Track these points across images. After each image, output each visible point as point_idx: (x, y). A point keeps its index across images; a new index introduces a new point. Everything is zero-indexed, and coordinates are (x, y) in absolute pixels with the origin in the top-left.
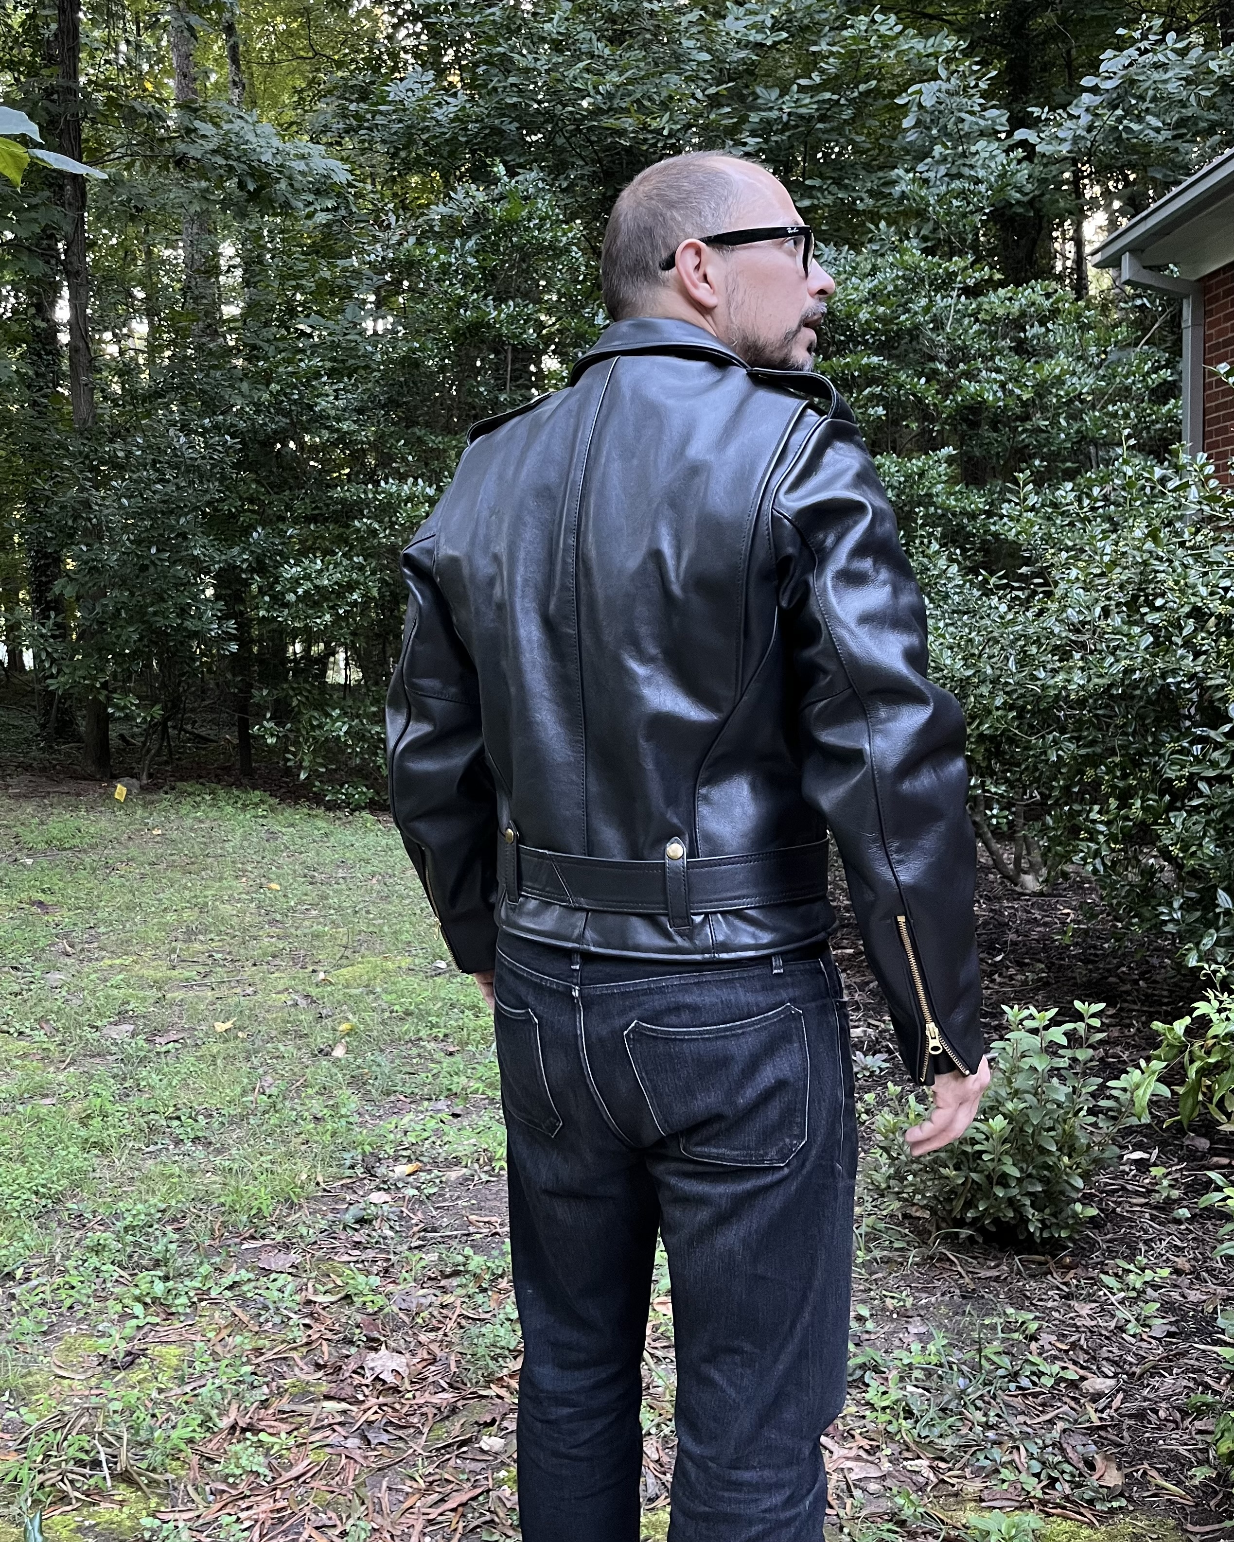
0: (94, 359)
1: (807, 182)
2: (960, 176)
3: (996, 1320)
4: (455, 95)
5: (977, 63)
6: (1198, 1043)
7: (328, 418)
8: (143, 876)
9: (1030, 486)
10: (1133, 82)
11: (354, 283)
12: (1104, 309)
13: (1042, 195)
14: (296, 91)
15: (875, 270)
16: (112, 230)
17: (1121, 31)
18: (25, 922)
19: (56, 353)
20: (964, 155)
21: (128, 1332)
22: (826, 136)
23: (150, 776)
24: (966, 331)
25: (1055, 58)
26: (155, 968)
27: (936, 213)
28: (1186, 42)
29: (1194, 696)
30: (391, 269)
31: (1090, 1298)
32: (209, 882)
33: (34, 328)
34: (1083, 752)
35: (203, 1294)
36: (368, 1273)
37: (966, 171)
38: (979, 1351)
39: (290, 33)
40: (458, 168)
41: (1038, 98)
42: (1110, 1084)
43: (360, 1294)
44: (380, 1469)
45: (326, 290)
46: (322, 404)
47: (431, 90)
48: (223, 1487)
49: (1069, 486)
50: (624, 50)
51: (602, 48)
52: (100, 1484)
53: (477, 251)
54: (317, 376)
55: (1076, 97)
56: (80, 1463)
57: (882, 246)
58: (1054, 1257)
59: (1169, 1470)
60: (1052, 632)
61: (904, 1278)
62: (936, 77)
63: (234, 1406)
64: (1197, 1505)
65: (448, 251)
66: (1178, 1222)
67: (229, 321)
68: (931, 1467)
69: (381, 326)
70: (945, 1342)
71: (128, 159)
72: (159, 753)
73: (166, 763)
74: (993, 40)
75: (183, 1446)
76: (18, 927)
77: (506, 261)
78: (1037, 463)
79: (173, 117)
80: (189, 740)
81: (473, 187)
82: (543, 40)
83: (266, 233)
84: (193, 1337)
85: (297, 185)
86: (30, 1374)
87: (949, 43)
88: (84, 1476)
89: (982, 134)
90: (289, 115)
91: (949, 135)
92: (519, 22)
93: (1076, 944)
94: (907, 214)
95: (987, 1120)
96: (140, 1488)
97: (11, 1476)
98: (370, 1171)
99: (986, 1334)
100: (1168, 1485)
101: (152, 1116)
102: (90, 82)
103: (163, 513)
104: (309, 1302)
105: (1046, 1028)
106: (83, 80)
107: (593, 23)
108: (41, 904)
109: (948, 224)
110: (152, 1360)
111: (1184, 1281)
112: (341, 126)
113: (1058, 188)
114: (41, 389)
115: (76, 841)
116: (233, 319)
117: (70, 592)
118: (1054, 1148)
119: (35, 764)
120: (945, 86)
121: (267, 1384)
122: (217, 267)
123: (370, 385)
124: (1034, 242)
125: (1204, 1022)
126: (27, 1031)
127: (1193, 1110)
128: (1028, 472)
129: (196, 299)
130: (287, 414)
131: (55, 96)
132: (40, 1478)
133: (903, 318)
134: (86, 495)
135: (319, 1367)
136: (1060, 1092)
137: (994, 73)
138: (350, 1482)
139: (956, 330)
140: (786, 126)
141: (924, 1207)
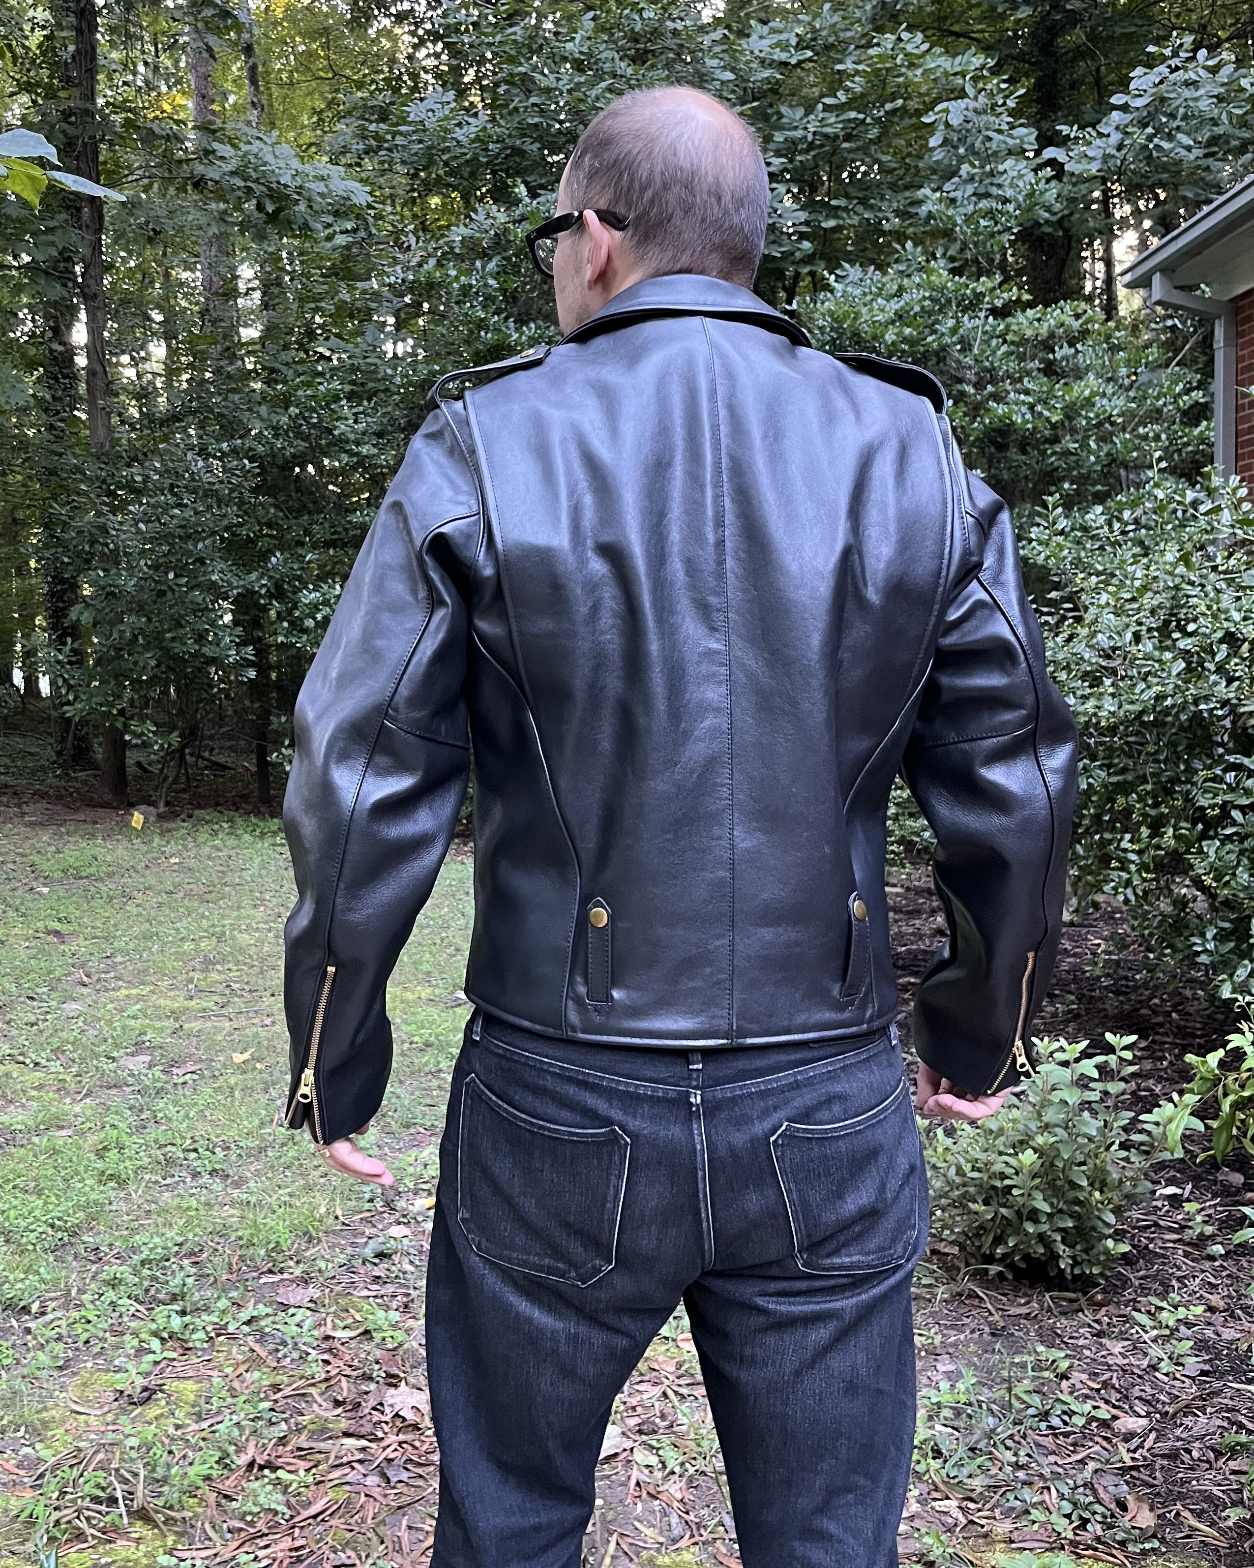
0: (111, 382)
1: (833, 202)
2: (987, 195)
3: (1026, 1358)
4: (476, 115)
5: (1004, 81)
6: (1232, 1076)
7: (347, 441)
8: (160, 905)
9: (1060, 510)
10: (1163, 100)
11: (373, 305)
12: (1135, 329)
13: (1071, 214)
14: (314, 112)
15: (901, 291)
16: (130, 253)
17: (1151, 49)
18: (42, 951)
19: (74, 377)
20: (992, 174)
21: (145, 1367)
22: (851, 156)
23: (168, 804)
24: (994, 353)
25: (1084, 76)
26: (173, 999)
27: (964, 233)
28: (1217, 60)
29: (1227, 723)
30: (411, 290)
31: (1122, 1336)
32: (227, 912)
33: (51, 351)
34: (1114, 779)
35: (221, 1330)
36: (387, 1308)
37: (994, 191)
38: (1009, 1390)
39: (310, 54)
40: (479, 189)
41: (1066, 116)
42: (1141, 1118)
43: (380, 1329)
44: (399, 1508)
45: (344, 312)
46: (341, 428)
47: (452, 110)
48: (242, 1525)
49: (1099, 509)
50: (648, 69)
51: (624, 68)
52: (117, 1522)
53: (498, 273)
54: (337, 399)
55: (1105, 115)
56: (96, 1500)
57: (909, 266)
58: (1085, 1294)
59: (1203, 1511)
60: (1082, 658)
61: (932, 1314)
62: (962, 94)
63: (252, 1443)
64: (1230, 1547)
65: (468, 273)
66: (1212, 1258)
67: (247, 344)
68: (960, 1507)
69: (400, 349)
70: (974, 1380)
71: (146, 181)
72: (176, 781)
73: (184, 791)
74: (1021, 57)
75: (200, 1483)
76: (34, 957)
77: (526, 284)
78: (1066, 486)
79: (192, 140)
80: (206, 767)
81: (495, 208)
82: (565, 59)
83: (284, 255)
84: (210, 1373)
85: (316, 207)
86: (45, 1409)
87: (977, 61)
88: (100, 1513)
89: (1010, 153)
90: (308, 136)
91: (976, 154)
92: (540, 41)
93: (1108, 975)
94: (935, 234)
95: (1016, 1154)
96: (156, 1526)
97: (27, 1513)
98: (389, 1205)
99: (1016, 1372)
100: (1201, 1526)
101: (169, 1148)
102: (108, 104)
103: (180, 537)
104: (327, 1338)
105: (1077, 1060)
106: (100, 101)
107: (616, 43)
108: (57, 933)
109: (976, 244)
110: (169, 1396)
111: (1218, 1318)
112: (361, 147)
113: (1087, 208)
114: (58, 412)
115: (93, 870)
116: (252, 342)
117: (86, 618)
118: (1085, 1183)
119: (51, 792)
120: (972, 105)
121: (286, 1421)
122: (235, 289)
123: (390, 409)
124: (1064, 262)
125: (1238, 1055)
126: (43, 1062)
127: (1227, 1145)
128: (1057, 496)
129: (214, 322)
130: (306, 438)
131: (73, 119)
132: (56, 1515)
133: (929, 339)
134: (102, 520)
135: (337, 1403)
136: (1091, 1125)
137: (1022, 91)
138: (369, 1521)
139: (984, 352)
140: (811, 146)
141: (952, 1243)
